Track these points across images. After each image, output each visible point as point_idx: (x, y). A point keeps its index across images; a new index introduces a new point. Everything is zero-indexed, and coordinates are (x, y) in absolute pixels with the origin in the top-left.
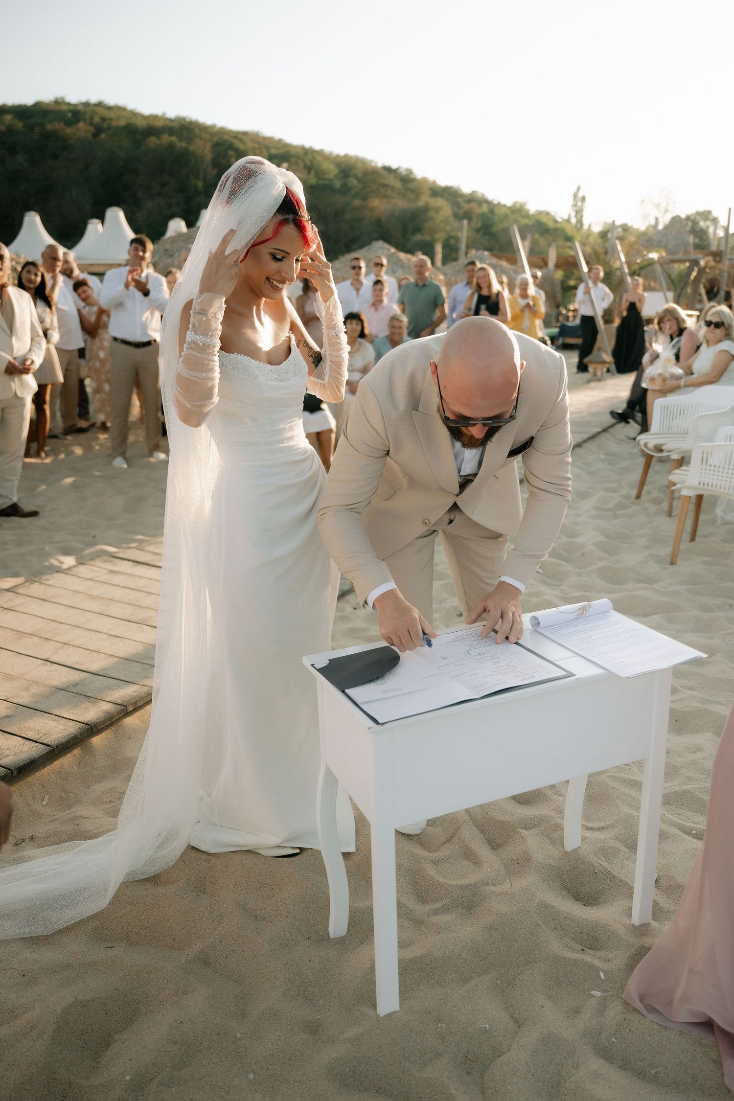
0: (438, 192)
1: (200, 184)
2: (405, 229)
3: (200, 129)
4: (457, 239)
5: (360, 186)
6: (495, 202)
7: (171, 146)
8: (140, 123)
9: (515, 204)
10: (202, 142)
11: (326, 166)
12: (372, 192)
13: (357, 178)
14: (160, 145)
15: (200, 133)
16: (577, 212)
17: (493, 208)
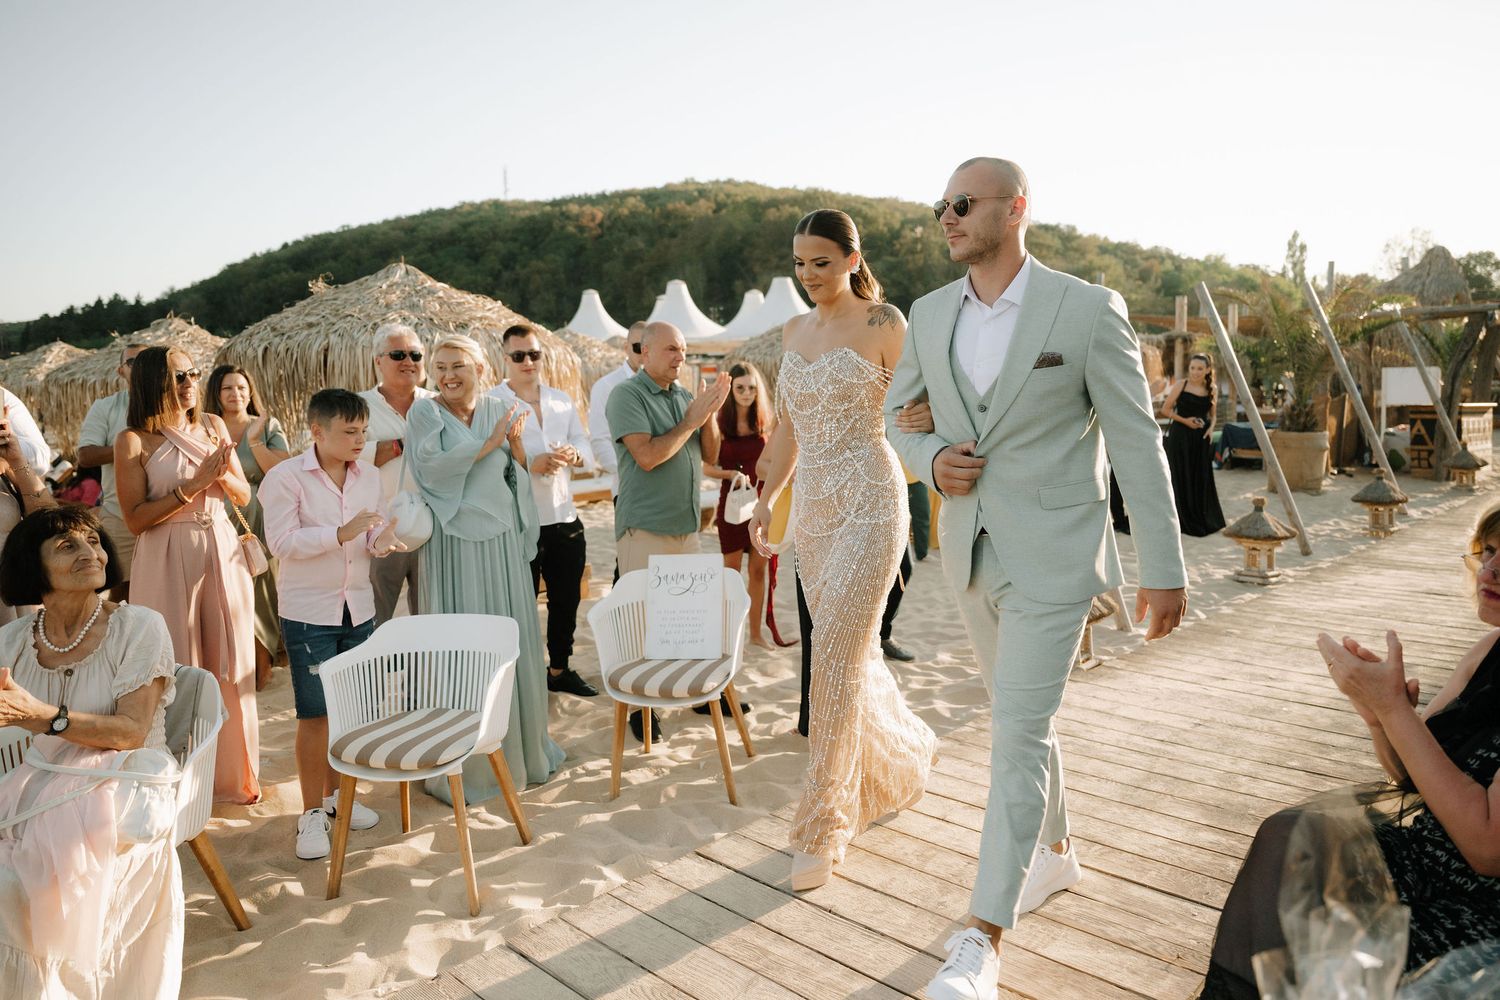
0: (1106, 249)
6: (1184, 257)
14: (780, 217)
15: (826, 202)
16: (1295, 265)
17: (1178, 263)
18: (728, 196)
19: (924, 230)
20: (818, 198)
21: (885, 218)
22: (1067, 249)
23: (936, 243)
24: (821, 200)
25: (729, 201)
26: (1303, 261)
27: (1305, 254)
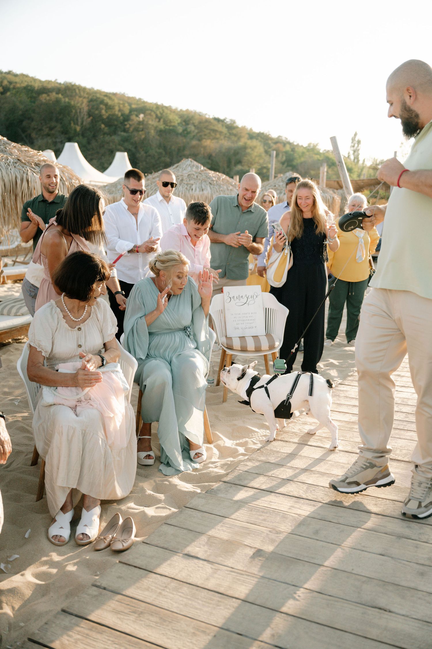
0: (252, 136)
1: (78, 128)
2: (229, 162)
3: (79, 90)
4: (268, 169)
5: (196, 131)
6: (295, 144)
7: (58, 101)
8: (36, 86)
9: (309, 145)
10: (81, 99)
11: (171, 117)
12: (205, 135)
13: (195, 126)
14: (50, 100)
15: (80, 92)
16: (354, 151)
17: (294, 148)
18: (10, 83)
19: (145, 116)
20: (75, 90)
21: (119, 107)
22: (231, 134)
23: (153, 125)
24: (77, 91)
25: (12, 86)
26: (359, 150)
27: (360, 146)
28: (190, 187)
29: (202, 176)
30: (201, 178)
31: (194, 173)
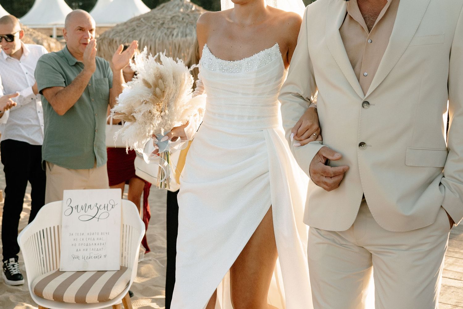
28: (171, 32)
29: (190, 17)
30: (187, 21)
31: (180, 14)
